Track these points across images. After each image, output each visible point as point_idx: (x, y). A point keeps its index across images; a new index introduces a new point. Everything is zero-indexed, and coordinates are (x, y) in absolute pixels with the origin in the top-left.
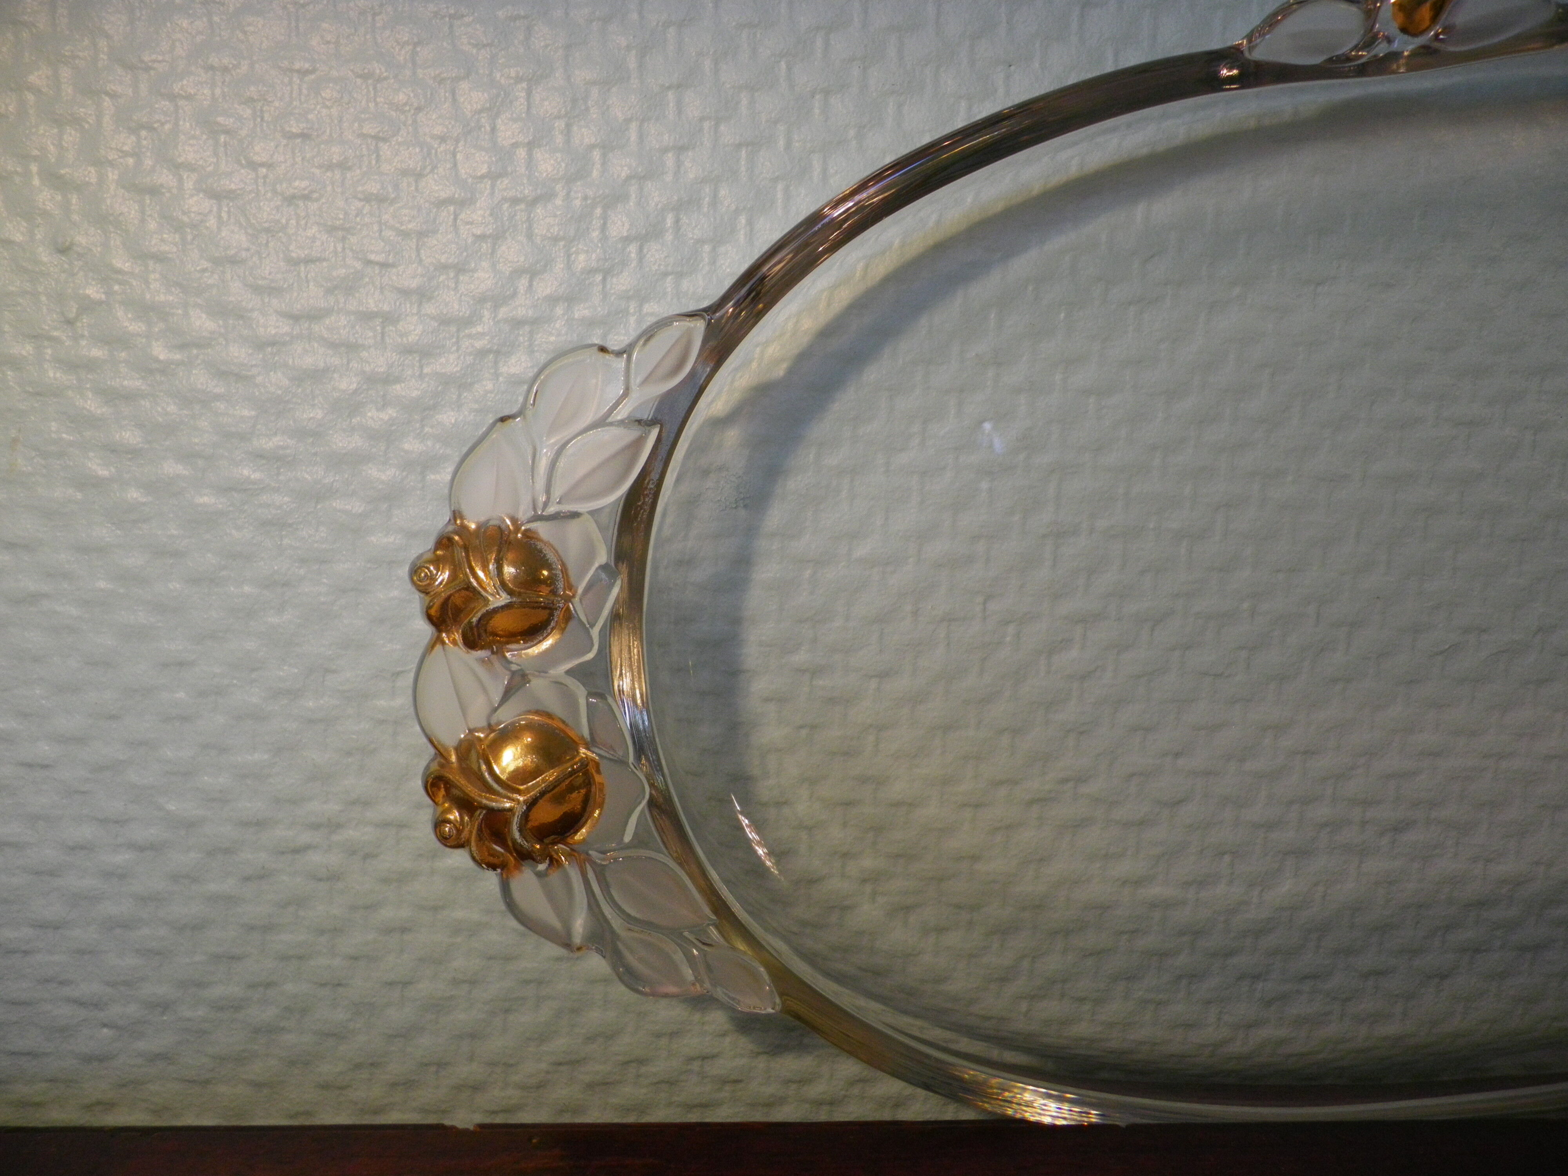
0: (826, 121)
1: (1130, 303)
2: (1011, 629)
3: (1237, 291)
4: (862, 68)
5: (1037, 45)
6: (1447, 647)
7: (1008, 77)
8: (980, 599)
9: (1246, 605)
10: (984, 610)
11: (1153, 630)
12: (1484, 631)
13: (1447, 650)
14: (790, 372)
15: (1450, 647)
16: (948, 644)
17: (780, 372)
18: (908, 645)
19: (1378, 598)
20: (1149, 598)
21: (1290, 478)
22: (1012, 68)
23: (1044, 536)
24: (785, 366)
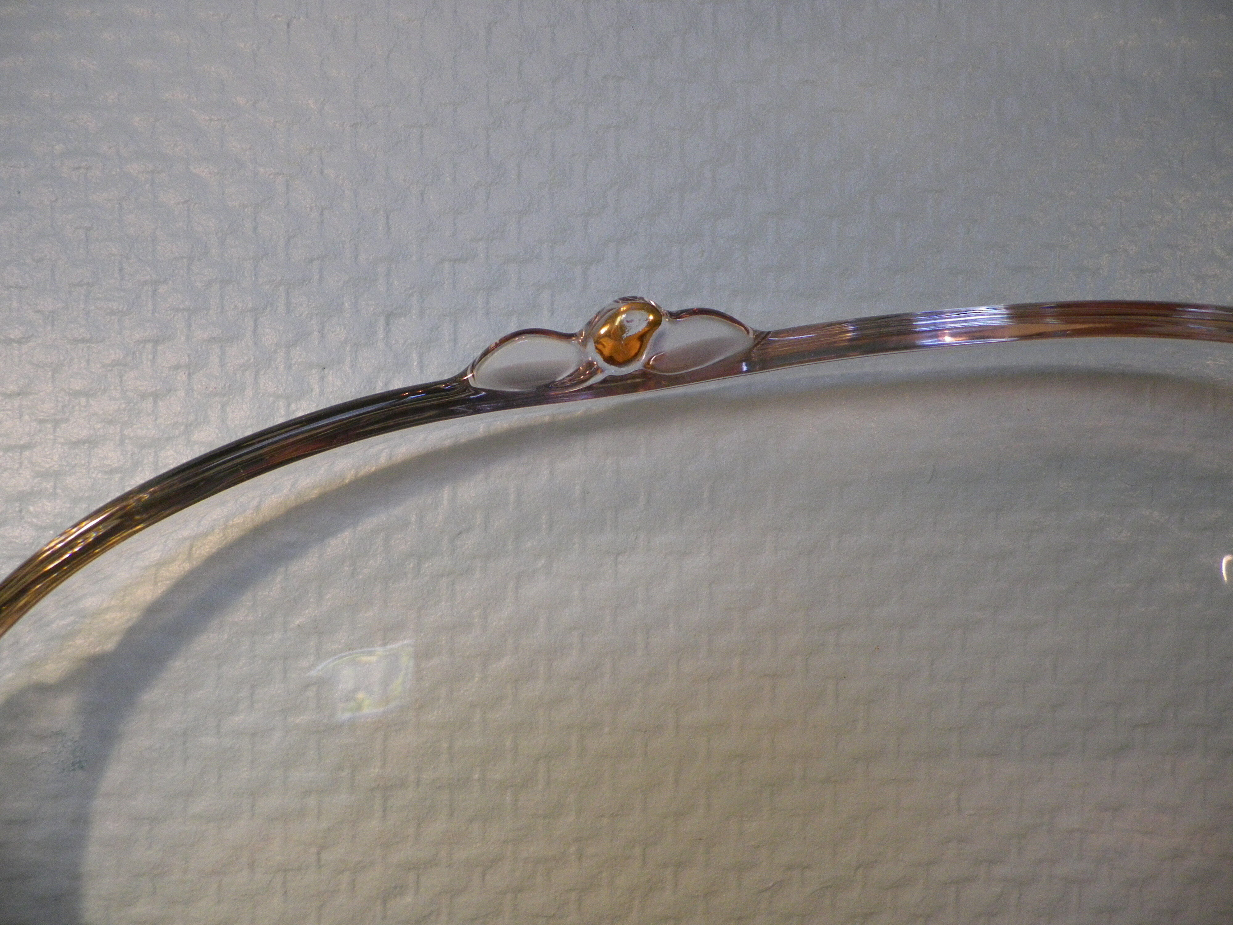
0: (156, 420)
1: (442, 576)
2: (346, 877)
3: (541, 562)
4: (187, 373)
5: (348, 348)
6: (771, 885)
7: (322, 379)
8: (314, 850)
9: (572, 849)
10: (319, 860)
11: (484, 875)
12: (808, 867)
13: (771, 887)
14: (122, 645)
15: (773, 885)
16: (286, 893)
17: (110, 646)
18: (246, 895)
19: (700, 839)
20: (478, 844)
21: (606, 730)
22: (326, 371)
23: (372, 790)
24: (116, 639)
